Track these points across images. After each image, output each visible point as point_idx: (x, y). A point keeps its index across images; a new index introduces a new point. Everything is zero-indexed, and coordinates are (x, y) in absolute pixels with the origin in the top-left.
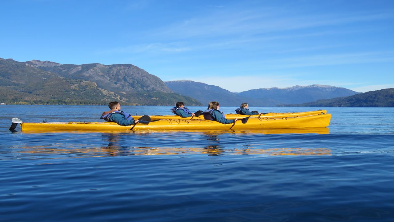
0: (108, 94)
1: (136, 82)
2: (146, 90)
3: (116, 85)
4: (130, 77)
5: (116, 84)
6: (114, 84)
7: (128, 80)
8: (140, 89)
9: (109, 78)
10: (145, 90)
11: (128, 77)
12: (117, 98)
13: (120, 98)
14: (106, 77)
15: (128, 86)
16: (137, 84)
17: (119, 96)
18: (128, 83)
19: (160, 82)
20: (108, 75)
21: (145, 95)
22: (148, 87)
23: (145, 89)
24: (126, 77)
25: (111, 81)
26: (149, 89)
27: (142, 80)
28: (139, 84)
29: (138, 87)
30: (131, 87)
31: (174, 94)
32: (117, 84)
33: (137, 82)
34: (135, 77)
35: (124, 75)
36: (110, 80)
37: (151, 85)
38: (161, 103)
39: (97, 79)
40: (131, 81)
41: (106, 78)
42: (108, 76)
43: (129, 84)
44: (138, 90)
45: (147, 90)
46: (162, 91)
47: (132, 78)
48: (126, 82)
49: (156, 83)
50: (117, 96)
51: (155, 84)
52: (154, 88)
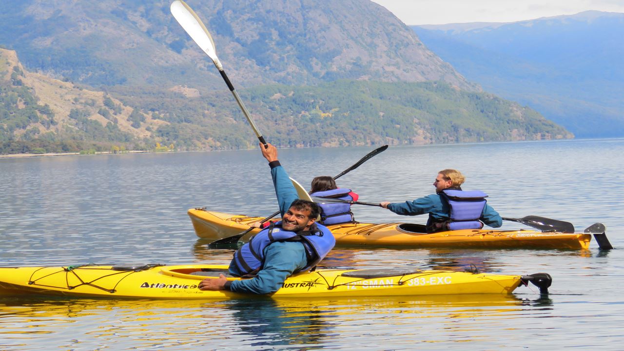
0: (76, 100)
1: (275, 35)
2: (323, 73)
3: (179, 56)
4: (246, 17)
5: (179, 52)
6: (171, 53)
7: (236, 27)
8: (293, 68)
9: (145, 25)
10: (316, 75)
11: (235, 12)
12: (116, 121)
13: (131, 117)
14: (135, 17)
15: (235, 55)
16: (278, 44)
17: (129, 109)
18: (238, 40)
19: (390, 28)
20: (142, 9)
21: (277, 96)
22: (328, 57)
23: (317, 68)
24: (228, 14)
25: (157, 39)
26: (334, 68)
27: (305, 24)
28: (291, 43)
29: (282, 59)
30: (248, 62)
31: (427, 85)
32: (184, 51)
33: (281, 35)
34: (268, 12)
35: (219, 6)
36: (149, 33)
37: (347, 46)
38: (344, 134)
39: (87, 32)
40: (250, 33)
41: (134, 23)
42: (142, 16)
43: (239, 47)
44: (283, 74)
45: (327, 74)
46: (397, 72)
47: (258, 19)
48: (228, 38)
49: (372, 35)
50: (118, 111)
51: (369, 40)
52: (359, 59)
